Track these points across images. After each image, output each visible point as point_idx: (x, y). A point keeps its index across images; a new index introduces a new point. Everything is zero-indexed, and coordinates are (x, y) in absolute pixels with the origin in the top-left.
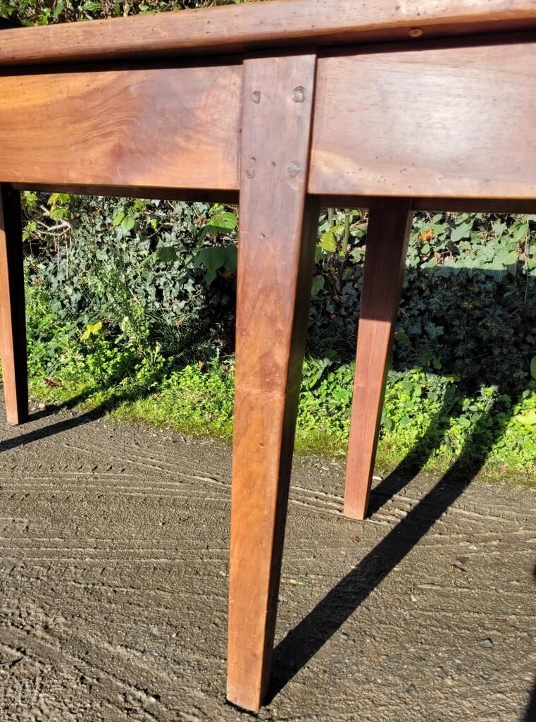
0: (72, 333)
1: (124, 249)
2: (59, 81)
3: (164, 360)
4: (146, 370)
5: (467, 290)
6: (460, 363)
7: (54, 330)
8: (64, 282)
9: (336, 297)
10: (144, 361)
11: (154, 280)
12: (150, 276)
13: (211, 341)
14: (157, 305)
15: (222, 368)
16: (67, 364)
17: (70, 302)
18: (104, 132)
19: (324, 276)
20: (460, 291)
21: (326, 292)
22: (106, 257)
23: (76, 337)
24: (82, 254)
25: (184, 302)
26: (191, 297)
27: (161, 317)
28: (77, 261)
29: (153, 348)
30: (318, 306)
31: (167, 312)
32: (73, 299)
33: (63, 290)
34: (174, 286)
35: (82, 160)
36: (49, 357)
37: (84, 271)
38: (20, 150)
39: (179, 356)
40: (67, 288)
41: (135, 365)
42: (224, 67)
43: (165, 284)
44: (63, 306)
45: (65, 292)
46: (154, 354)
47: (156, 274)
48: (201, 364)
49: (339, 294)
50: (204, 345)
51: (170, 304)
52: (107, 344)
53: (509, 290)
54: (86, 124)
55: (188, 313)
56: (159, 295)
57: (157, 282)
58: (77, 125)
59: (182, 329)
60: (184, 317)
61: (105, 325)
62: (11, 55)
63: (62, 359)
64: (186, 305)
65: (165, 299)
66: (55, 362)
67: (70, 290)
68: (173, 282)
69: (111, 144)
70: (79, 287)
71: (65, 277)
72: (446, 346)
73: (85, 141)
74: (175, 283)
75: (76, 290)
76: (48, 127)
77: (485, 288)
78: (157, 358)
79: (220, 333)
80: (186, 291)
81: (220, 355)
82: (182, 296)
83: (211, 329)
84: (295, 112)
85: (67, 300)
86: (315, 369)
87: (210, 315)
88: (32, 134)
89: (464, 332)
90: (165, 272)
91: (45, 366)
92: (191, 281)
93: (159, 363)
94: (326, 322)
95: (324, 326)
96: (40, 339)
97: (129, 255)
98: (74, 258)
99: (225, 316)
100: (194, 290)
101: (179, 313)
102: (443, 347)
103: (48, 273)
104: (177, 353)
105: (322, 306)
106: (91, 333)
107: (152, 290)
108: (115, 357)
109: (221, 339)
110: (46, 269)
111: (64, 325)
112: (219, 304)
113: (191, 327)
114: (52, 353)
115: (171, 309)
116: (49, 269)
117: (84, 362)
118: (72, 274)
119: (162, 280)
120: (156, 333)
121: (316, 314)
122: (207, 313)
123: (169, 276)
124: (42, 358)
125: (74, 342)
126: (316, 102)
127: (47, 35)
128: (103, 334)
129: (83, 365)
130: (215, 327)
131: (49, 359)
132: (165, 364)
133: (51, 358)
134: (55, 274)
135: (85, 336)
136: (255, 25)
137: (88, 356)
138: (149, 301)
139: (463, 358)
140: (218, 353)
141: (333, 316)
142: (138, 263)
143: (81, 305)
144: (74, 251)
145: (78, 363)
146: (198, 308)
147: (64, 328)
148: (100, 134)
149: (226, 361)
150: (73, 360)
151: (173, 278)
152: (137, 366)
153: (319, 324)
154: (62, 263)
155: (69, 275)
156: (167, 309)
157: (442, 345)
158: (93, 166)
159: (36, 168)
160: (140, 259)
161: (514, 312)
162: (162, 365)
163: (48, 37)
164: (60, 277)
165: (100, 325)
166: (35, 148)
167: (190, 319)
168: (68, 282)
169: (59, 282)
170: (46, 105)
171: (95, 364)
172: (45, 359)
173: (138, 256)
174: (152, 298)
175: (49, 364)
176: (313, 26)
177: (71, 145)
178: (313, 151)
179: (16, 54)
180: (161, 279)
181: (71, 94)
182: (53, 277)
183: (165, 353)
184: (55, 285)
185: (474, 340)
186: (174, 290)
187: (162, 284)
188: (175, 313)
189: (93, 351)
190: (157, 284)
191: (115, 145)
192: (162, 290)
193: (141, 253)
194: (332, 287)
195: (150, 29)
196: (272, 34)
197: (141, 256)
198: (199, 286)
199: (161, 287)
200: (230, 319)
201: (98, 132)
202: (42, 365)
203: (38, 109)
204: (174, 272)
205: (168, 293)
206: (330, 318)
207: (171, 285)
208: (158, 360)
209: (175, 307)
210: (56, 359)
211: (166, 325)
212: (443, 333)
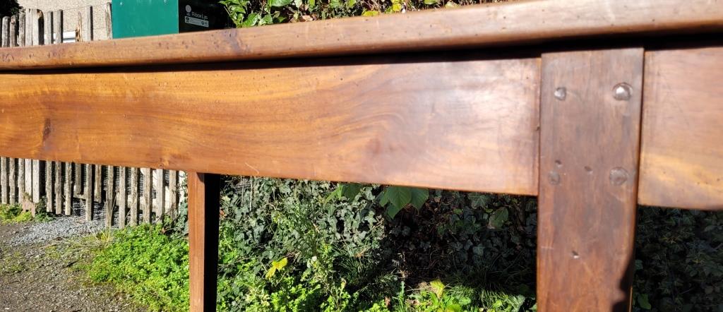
0: (257, 270)
1: (306, 183)
2: (307, 75)
3: (349, 296)
4: (332, 308)
5: (662, 223)
6: (668, 301)
7: (238, 266)
8: (247, 214)
9: (521, 228)
10: (330, 299)
11: (335, 212)
12: (332, 208)
13: (394, 272)
14: (338, 236)
15: (409, 302)
16: (252, 303)
17: (252, 234)
18: (358, 127)
19: (508, 208)
20: (655, 224)
21: (509, 223)
22: (289, 191)
23: (261, 274)
24: (266, 188)
25: (364, 233)
26: (372, 228)
27: (343, 249)
28: (261, 194)
29: (338, 285)
30: (502, 237)
31: (348, 243)
32: (256, 231)
33: (246, 222)
34: (354, 217)
35: (330, 155)
36: (234, 295)
37: (268, 203)
38: (257, 143)
39: (363, 290)
40: (250, 220)
41: (321, 303)
42: (513, 61)
43: (345, 215)
44: (246, 237)
45: (248, 223)
46: (339, 291)
47: (337, 206)
48: (388, 300)
49: (524, 225)
50: (388, 277)
51: (351, 235)
52: (291, 280)
53: (709, 224)
54: (338, 118)
55: (369, 244)
56: (340, 225)
57: (338, 214)
58: (326, 120)
59: (364, 260)
60: (365, 248)
61: (290, 260)
62: (258, 51)
63: (248, 299)
64: (367, 235)
65: (345, 229)
66: (240, 301)
67: (253, 222)
68: (353, 213)
69: (367, 139)
70: (262, 219)
71: (249, 209)
72: (648, 282)
73: (334, 136)
74: (356, 214)
75: (259, 222)
76: (292, 120)
77: (682, 222)
78: (342, 295)
79: (402, 264)
80: (367, 222)
81: (405, 289)
82: (364, 227)
83: (393, 261)
84: (617, 112)
85: (250, 232)
86: (509, 307)
87: (391, 246)
88: (273, 126)
89: (667, 267)
90: (346, 204)
91: (230, 305)
92: (372, 213)
93: (344, 300)
94: (512, 254)
95: (510, 258)
96: (225, 275)
97: (311, 188)
98: (258, 192)
99: (406, 246)
100: (375, 221)
101: (360, 243)
102: (645, 283)
103: (232, 205)
104: (361, 288)
105: (506, 237)
106: (277, 270)
107: (333, 222)
108: (299, 294)
109: (403, 270)
110: (230, 201)
111: (249, 261)
112: (400, 234)
113: (372, 258)
114: (237, 291)
115: (351, 240)
116: (234, 201)
117: (268, 301)
118: (255, 206)
119: (343, 212)
120: (340, 267)
121: (500, 244)
122: (388, 243)
123: (350, 208)
124: (227, 296)
125: (259, 279)
126: (645, 99)
127: (301, 32)
128: (288, 271)
129: (268, 304)
130: (397, 258)
131: (233, 298)
132: (351, 300)
133: (235, 297)
134: (239, 206)
135: (270, 273)
136: (567, 20)
137: (273, 294)
138: (330, 232)
139: (670, 296)
140: (403, 287)
141: (519, 247)
142: (320, 196)
143: (265, 238)
144: (258, 185)
145: (262, 302)
146: (379, 238)
147: (249, 263)
148: (353, 128)
149: (411, 296)
150: (259, 299)
151: (354, 209)
152: (323, 305)
153: (504, 255)
154: (246, 195)
155: (252, 207)
156: (348, 239)
157: (644, 281)
158: (344, 162)
159: (275, 162)
160: (322, 191)
161: (719, 247)
162: (347, 301)
163: (302, 34)
164: (245, 209)
165: (285, 261)
166: (274, 142)
167: (371, 249)
168: (252, 214)
169: (243, 214)
170: (291, 99)
171: (280, 303)
172: (229, 296)
173: (320, 188)
174: (334, 229)
175: (234, 303)
176: (653, 20)
177: (318, 139)
178: (643, 155)
179: (264, 50)
180: (342, 210)
181: (319, 88)
182: (237, 208)
183: (350, 289)
184: (239, 216)
185: (679, 276)
186: (355, 222)
187: (343, 215)
188: (356, 244)
189: (277, 289)
190: (338, 216)
191: (371, 140)
192: (342, 222)
193: (322, 186)
194: (515, 217)
195: (429, 25)
196: (592, 29)
197: (322, 189)
198: (380, 217)
199: (342, 219)
200: (411, 249)
201: (350, 127)
202: (226, 304)
203: (280, 102)
204: (355, 204)
205: (350, 225)
206: (516, 249)
207: (352, 216)
208: (343, 297)
209: (355, 238)
210: (240, 297)
211: (348, 257)
212: (642, 268)
